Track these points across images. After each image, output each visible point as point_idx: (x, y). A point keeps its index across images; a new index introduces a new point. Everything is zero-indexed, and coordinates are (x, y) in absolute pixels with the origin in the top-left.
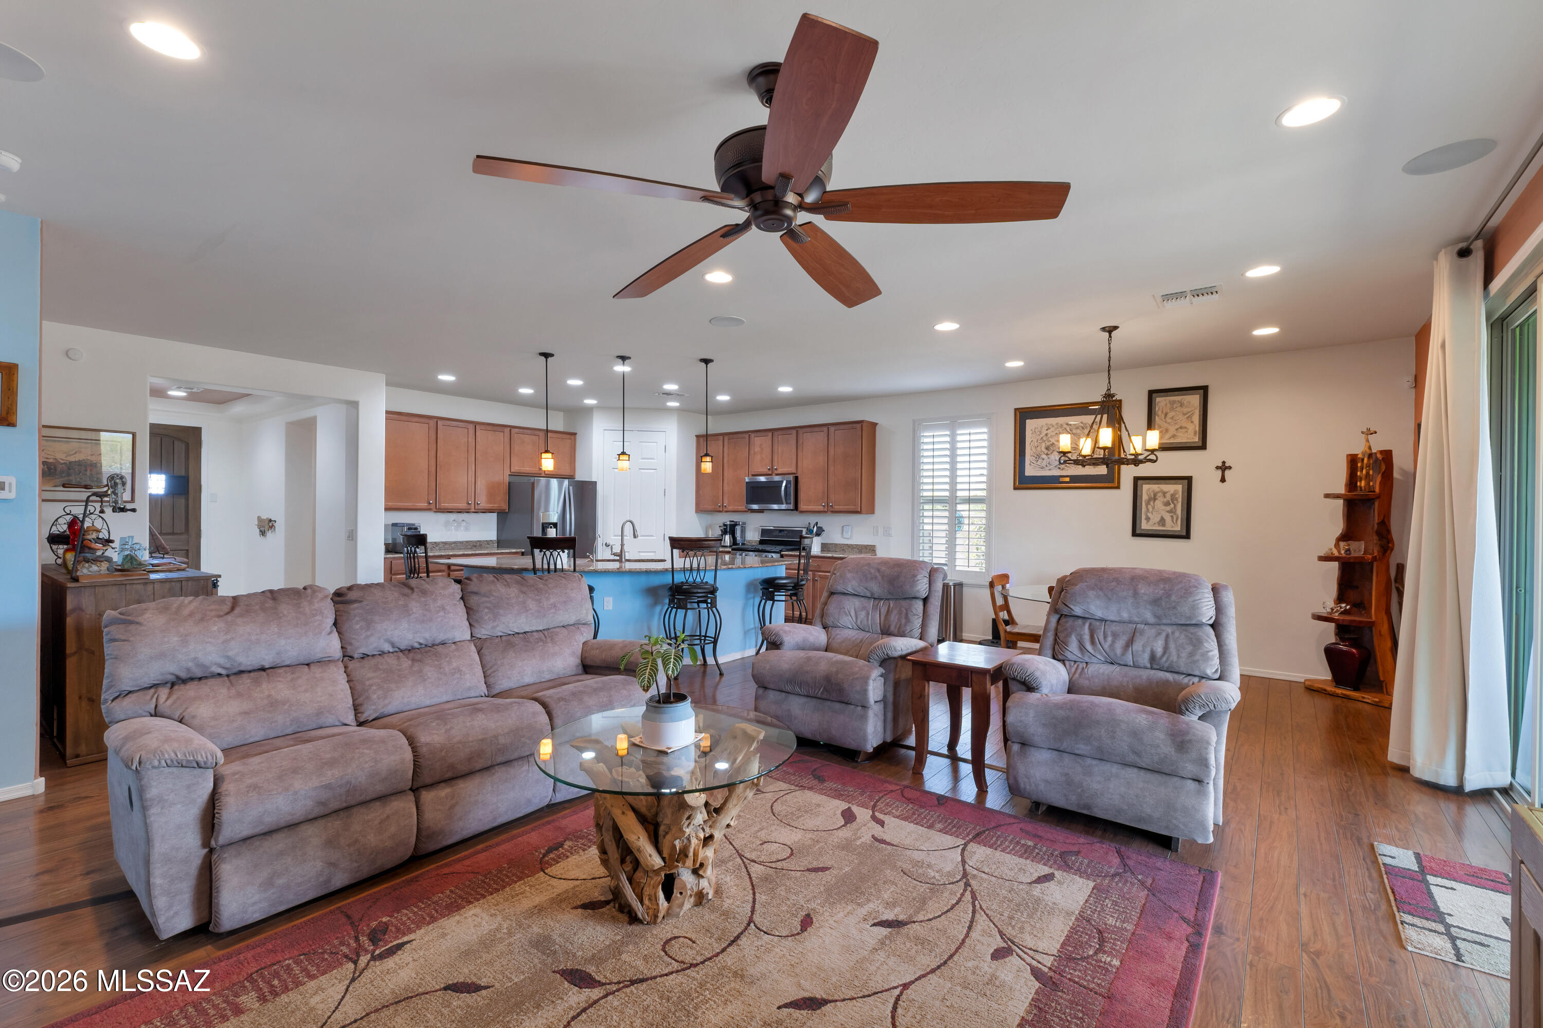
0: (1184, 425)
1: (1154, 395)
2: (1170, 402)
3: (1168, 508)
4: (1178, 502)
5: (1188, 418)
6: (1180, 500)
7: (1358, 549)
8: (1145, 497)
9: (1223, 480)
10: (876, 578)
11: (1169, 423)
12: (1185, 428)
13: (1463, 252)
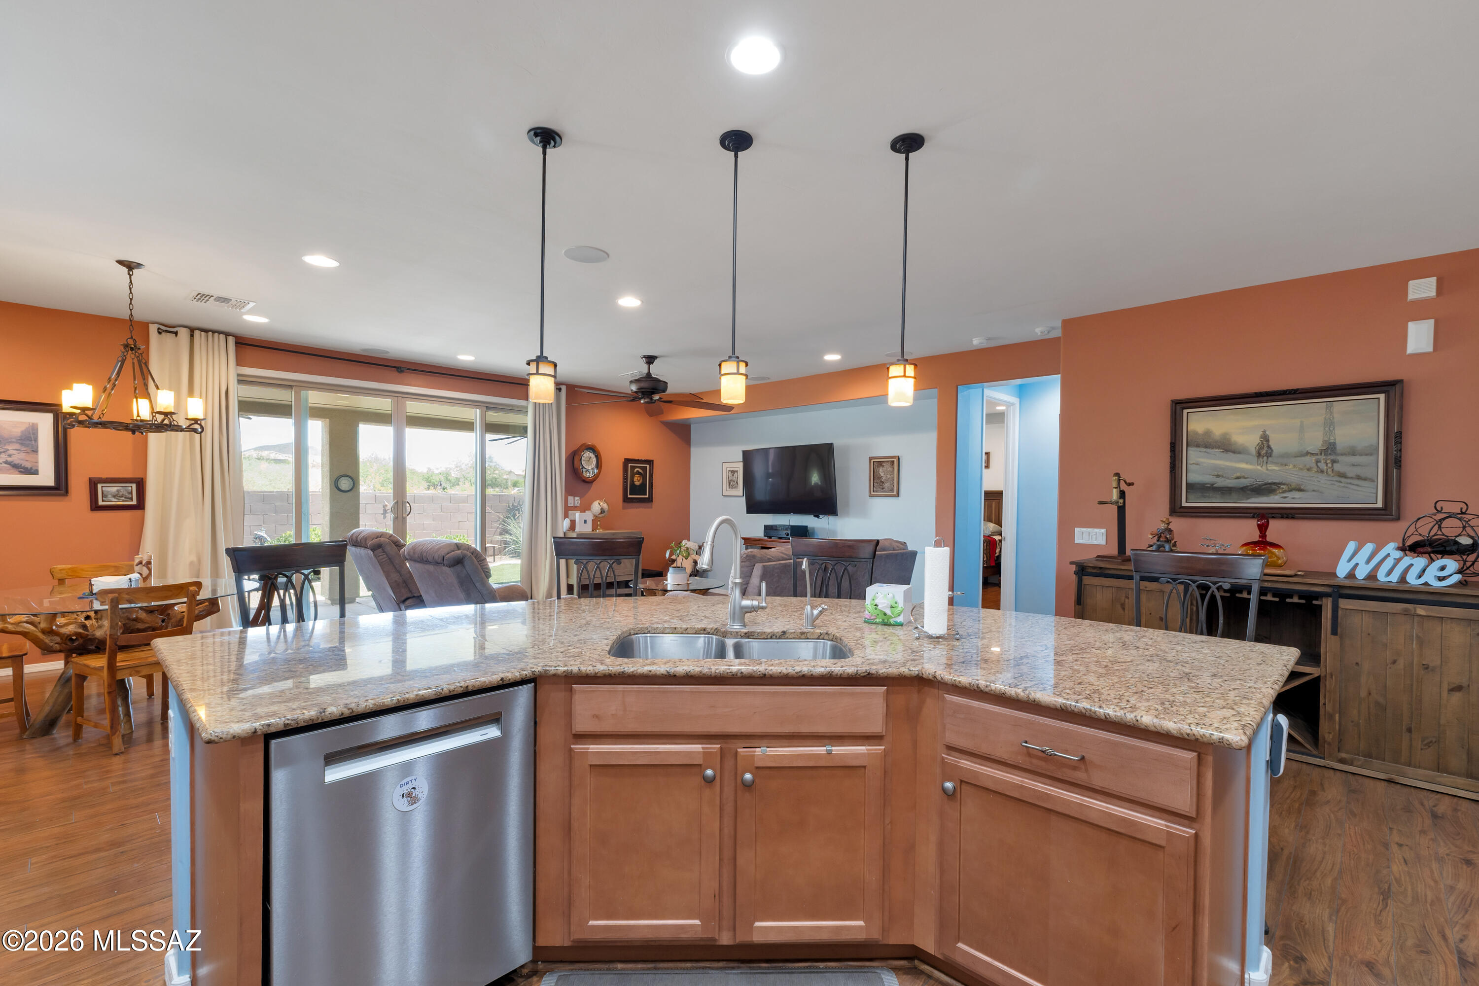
13: (235, 343)
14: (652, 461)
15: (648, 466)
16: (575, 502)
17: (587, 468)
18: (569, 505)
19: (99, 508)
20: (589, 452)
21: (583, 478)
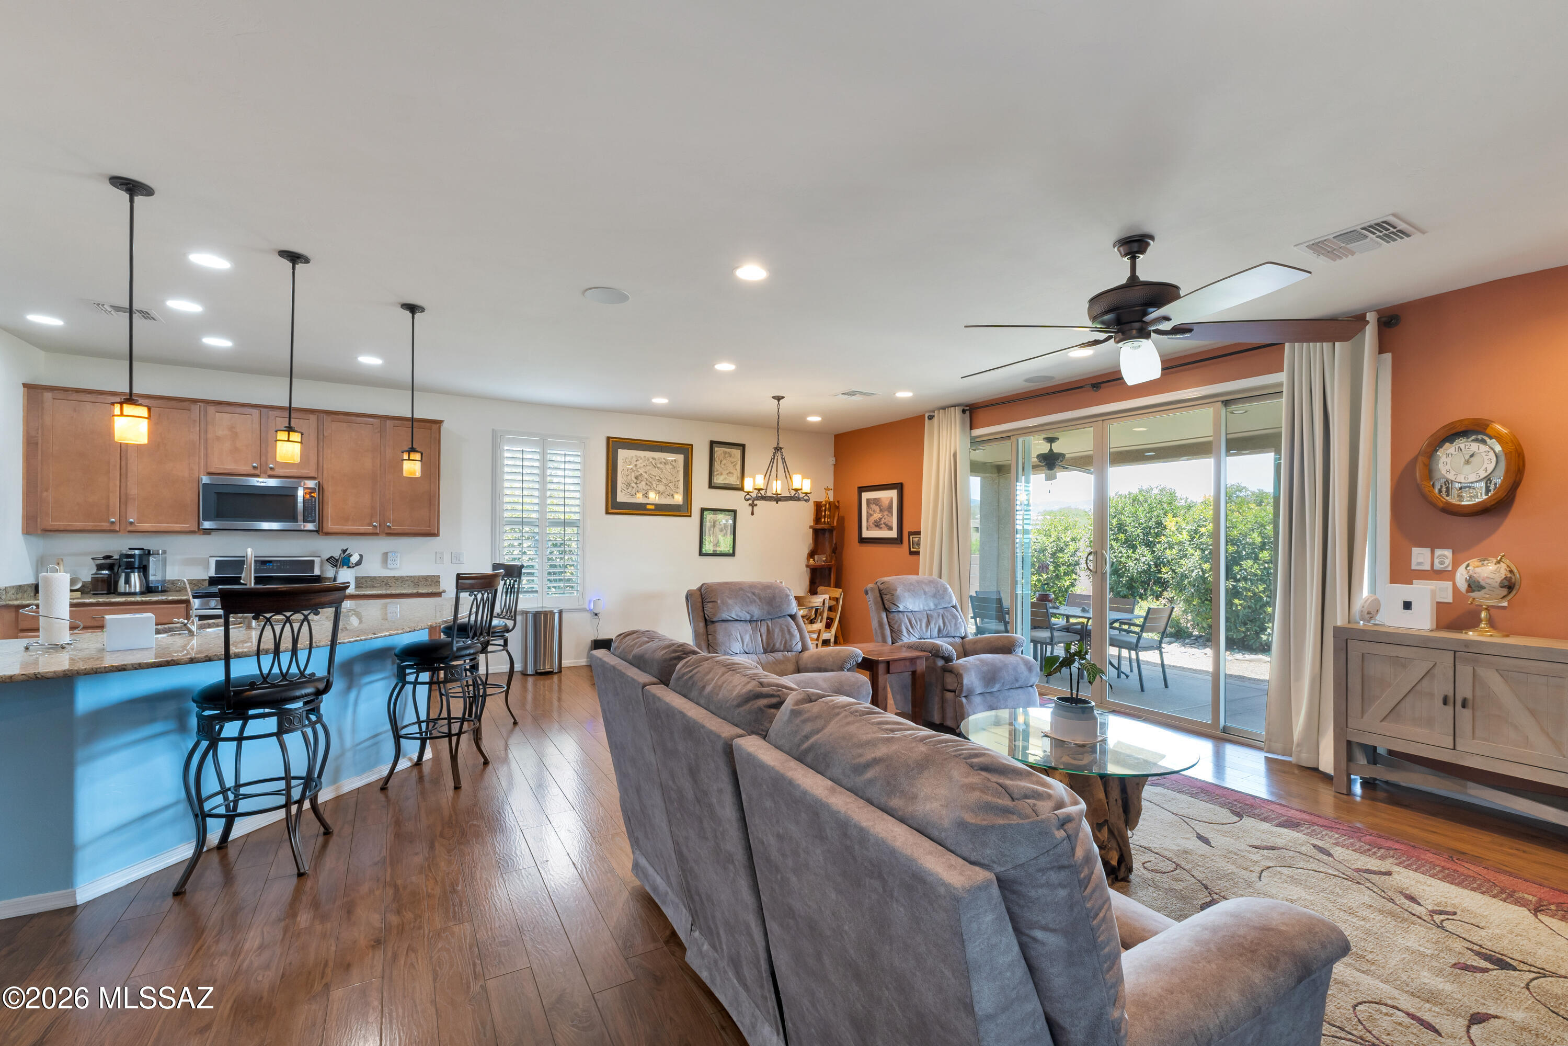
0: (732, 471)
1: (714, 445)
2: (724, 452)
3: (722, 534)
4: (728, 529)
5: (734, 466)
6: (730, 527)
7: (821, 560)
8: (707, 524)
9: (752, 514)
10: (755, 601)
11: (722, 468)
12: (732, 473)
13: (964, 411)
16: (1436, 561)
17: (1461, 478)
18: (1413, 567)
19: (911, 553)
20: (1473, 441)
21: (1441, 505)
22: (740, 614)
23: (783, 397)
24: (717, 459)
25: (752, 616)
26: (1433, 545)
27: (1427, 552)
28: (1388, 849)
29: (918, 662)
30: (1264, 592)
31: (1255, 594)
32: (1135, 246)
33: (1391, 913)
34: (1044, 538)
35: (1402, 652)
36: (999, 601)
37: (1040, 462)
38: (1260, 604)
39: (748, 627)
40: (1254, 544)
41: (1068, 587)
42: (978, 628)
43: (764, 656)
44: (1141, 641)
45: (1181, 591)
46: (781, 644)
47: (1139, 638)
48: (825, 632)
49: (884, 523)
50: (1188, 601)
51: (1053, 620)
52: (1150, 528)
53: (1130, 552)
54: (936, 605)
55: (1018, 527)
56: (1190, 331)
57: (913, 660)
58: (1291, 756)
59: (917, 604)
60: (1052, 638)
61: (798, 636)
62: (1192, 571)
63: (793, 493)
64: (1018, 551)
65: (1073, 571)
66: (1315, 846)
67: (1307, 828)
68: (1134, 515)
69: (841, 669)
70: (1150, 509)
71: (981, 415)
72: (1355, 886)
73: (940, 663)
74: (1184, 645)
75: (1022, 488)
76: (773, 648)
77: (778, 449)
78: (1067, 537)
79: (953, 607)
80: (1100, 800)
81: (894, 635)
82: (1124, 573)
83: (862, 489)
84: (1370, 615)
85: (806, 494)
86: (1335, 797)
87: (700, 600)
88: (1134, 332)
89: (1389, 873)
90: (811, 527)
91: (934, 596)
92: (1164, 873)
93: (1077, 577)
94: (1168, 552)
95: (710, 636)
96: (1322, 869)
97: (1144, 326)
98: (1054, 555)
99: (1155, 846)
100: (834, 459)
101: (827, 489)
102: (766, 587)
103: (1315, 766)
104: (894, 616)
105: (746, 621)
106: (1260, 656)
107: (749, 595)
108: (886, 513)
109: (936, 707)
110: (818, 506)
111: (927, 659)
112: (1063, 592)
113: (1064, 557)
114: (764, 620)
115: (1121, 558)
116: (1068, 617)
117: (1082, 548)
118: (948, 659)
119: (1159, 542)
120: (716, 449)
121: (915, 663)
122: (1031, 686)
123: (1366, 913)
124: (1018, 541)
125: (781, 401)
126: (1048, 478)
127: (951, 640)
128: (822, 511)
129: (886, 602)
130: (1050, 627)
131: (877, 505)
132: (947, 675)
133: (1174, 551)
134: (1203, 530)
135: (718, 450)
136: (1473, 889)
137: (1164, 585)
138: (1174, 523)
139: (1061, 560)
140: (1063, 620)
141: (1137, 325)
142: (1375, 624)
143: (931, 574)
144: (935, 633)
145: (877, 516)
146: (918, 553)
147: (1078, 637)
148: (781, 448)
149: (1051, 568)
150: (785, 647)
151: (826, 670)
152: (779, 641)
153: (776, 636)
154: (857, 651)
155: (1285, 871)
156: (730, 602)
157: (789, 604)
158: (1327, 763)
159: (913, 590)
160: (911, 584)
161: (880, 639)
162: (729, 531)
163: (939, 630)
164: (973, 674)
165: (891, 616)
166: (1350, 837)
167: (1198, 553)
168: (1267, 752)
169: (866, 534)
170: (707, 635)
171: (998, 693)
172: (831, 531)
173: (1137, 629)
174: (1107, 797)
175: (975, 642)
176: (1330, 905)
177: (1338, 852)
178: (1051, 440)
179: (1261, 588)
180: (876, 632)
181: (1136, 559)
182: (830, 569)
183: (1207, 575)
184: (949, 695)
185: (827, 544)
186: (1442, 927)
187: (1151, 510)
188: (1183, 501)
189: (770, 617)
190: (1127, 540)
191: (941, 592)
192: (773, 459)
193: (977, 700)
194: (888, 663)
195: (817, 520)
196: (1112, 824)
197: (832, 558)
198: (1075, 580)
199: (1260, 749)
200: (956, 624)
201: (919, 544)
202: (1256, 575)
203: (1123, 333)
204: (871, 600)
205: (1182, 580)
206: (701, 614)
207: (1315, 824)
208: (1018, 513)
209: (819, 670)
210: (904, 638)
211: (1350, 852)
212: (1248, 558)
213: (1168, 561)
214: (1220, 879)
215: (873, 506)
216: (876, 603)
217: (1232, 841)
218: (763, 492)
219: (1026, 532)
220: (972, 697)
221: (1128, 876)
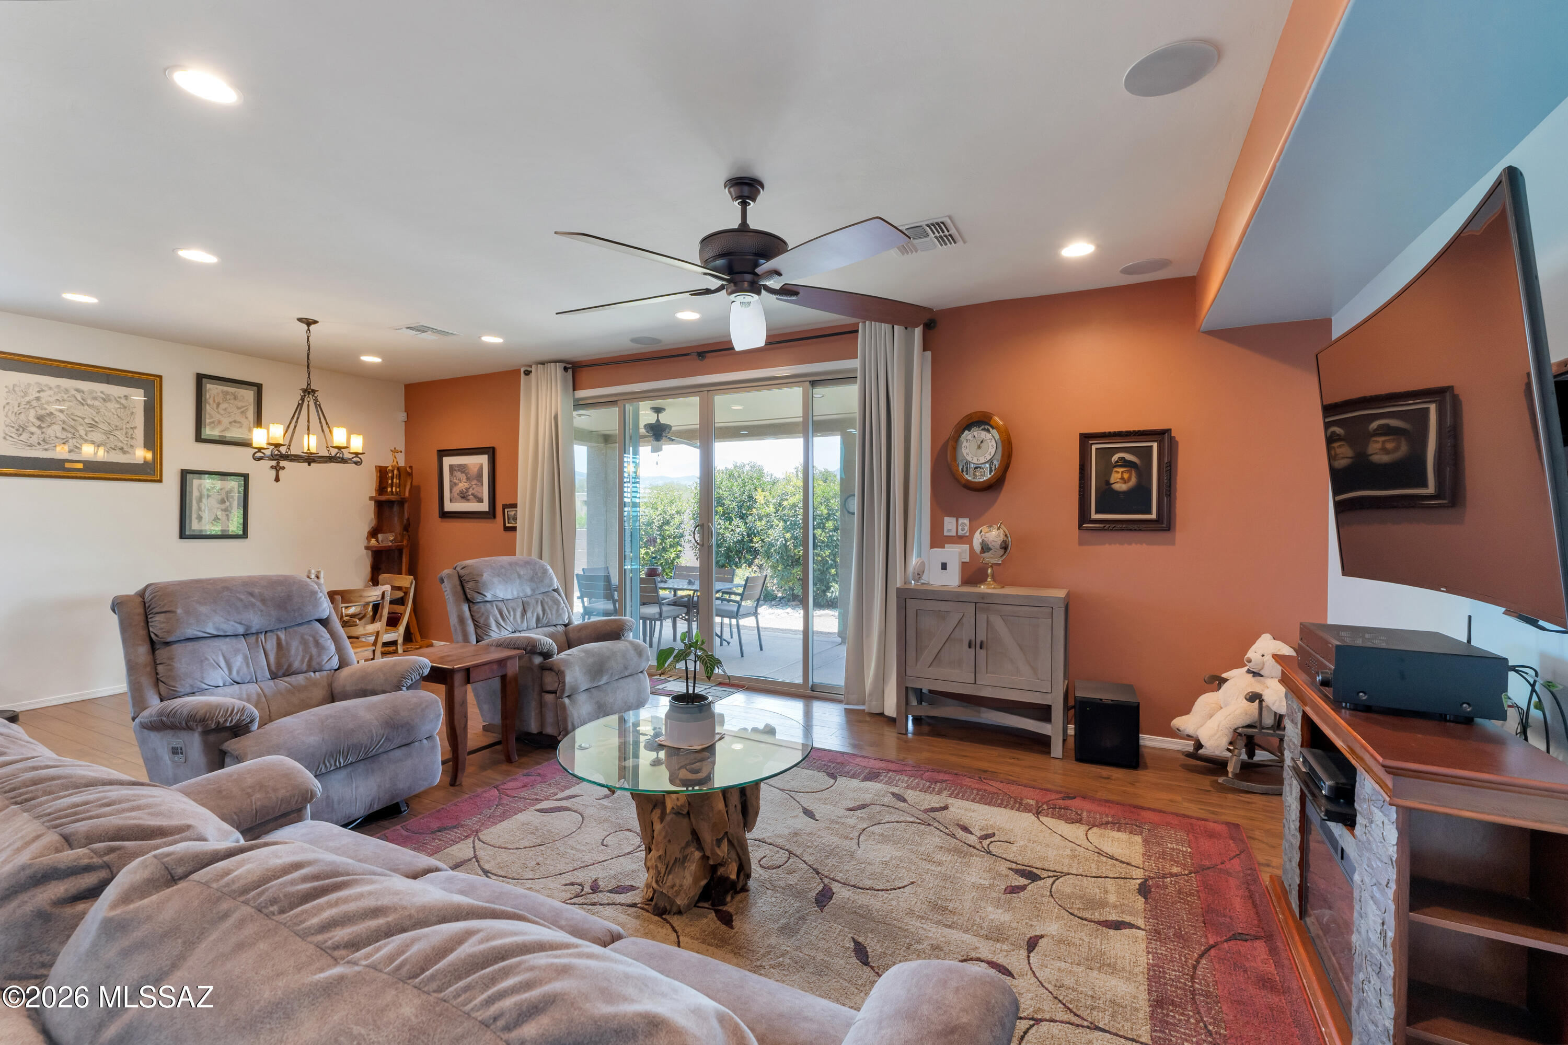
0: (238, 419)
1: (204, 380)
2: (223, 392)
3: (223, 506)
4: (234, 500)
5: (242, 412)
6: (236, 497)
7: (387, 539)
8: (195, 494)
9: (277, 479)
10: (253, 605)
11: (222, 415)
12: (239, 422)
13: (566, 369)
14: (1170, 430)
15: (1155, 445)
16: (960, 528)
17: (975, 461)
18: (945, 534)
19: (507, 529)
20: (982, 430)
21: (964, 482)
22: (224, 626)
23: (315, 322)
24: (211, 401)
25: (248, 628)
26: (957, 515)
27: (953, 520)
28: (942, 781)
29: (509, 663)
30: (829, 556)
31: (823, 558)
32: (746, 190)
33: (956, 851)
34: (651, 511)
35: (943, 606)
36: (608, 579)
37: (648, 432)
38: (826, 566)
39: (242, 644)
40: (822, 515)
41: (674, 559)
42: (585, 608)
43: (271, 683)
44: (741, 609)
45: (768, 558)
46: (302, 661)
47: (739, 606)
48: (387, 632)
49: (472, 494)
50: (774, 567)
51: (661, 592)
52: (744, 501)
53: (727, 523)
54: (533, 590)
55: (626, 500)
56: (796, 293)
57: (502, 662)
58: (864, 704)
59: (509, 590)
60: (660, 614)
61: (333, 648)
62: (778, 540)
63: (334, 452)
64: (626, 524)
65: (678, 543)
66: (894, 794)
67: (885, 776)
68: (731, 489)
69: (398, 688)
70: (744, 483)
71: (584, 375)
72: (927, 829)
73: (538, 660)
74: (771, 606)
75: (631, 460)
76: (287, 670)
77: (308, 391)
78: (672, 510)
79: (554, 590)
80: (720, 811)
81: (479, 631)
82: (722, 543)
83: (443, 453)
84: (919, 575)
85: (357, 454)
86: (898, 738)
87: (141, 610)
88: (746, 284)
89: (946, 808)
90: (371, 498)
91: (532, 579)
92: (780, 866)
93: (682, 549)
94: (758, 523)
95: (160, 668)
96: (902, 819)
97: (756, 280)
98: (660, 527)
99: (768, 834)
100: (405, 414)
101: (395, 451)
102: (274, 583)
103: (882, 712)
104: (480, 608)
105: (236, 636)
106: (827, 612)
107: (243, 597)
108: (474, 482)
109: (533, 714)
110: (382, 473)
111: (520, 657)
112: (669, 564)
113: (670, 530)
114: (271, 631)
115: (720, 529)
116: (675, 590)
117: (686, 521)
118: (547, 655)
119: (751, 514)
120: (209, 386)
121: (505, 665)
122: (641, 672)
123: (939, 856)
124: (626, 514)
125: (312, 327)
126: (656, 450)
127: (552, 629)
128: (387, 479)
129: (468, 591)
130: (657, 601)
131: (463, 472)
132: (547, 673)
133: (764, 522)
134: (785, 503)
135: (212, 389)
136: (999, 806)
137: (756, 553)
138: (762, 497)
139: (668, 532)
140: (670, 592)
141: (749, 277)
142: (923, 584)
143: (530, 554)
144: (533, 623)
145: (463, 485)
146: (514, 529)
147: (685, 610)
148: (314, 391)
149: (659, 541)
150: (309, 665)
151: (374, 693)
152: (299, 658)
153: (293, 652)
154: (423, 661)
155: (876, 829)
156: (203, 609)
157: (316, 603)
158: (890, 707)
159: (504, 574)
160: (502, 567)
161: (460, 638)
162: (235, 503)
163: (538, 620)
164: (577, 668)
165: (475, 608)
166: (916, 777)
167: (781, 524)
168: (847, 704)
169: (449, 507)
170: (155, 664)
171: (606, 686)
172: (401, 503)
173: (738, 598)
174: (726, 806)
175: (581, 628)
176: (913, 857)
177: (910, 795)
178: (658, 410)
179: (827, 553)
180: (456, 630)
181: (732, 530)
182: (400, 551)
183: (788, 543)
184: (549, 698)
185: (396, 519)
186: (989, 853)
187: (744, 485)
188: (769, 477)
189: (283, 626)
190: (724, 513)
191: (539, 575)
192: (300, 406)
193: (582, 698)
194: (467, 671)
195: (381, 489)
196: (732, 835)
197: (403, 536)
198: (680, 551)
199: (840, 701)
200: (558, 610)
201: (515, 519)
202: (823, 542)
203: (735, 284)
204: (448, 590)
205: (770, 549)
206: (143, 632)
207: (889, 771)
208: (625, 485)
209: (364, 693)
210: (492, 634)
211: (918, 793)
212: (818, 528)
213: (758, 532)
214: (827, 857)
215: (458, 474)
216: (455, 593)
217: (833, 808)
218: (283, 450)
219: (635, 505)
220: (576, 696)
221: (746, 884)
